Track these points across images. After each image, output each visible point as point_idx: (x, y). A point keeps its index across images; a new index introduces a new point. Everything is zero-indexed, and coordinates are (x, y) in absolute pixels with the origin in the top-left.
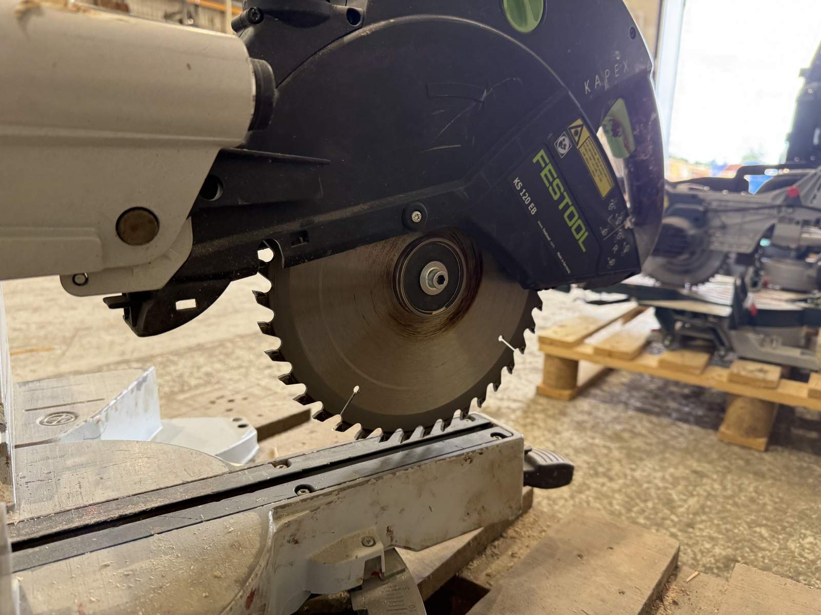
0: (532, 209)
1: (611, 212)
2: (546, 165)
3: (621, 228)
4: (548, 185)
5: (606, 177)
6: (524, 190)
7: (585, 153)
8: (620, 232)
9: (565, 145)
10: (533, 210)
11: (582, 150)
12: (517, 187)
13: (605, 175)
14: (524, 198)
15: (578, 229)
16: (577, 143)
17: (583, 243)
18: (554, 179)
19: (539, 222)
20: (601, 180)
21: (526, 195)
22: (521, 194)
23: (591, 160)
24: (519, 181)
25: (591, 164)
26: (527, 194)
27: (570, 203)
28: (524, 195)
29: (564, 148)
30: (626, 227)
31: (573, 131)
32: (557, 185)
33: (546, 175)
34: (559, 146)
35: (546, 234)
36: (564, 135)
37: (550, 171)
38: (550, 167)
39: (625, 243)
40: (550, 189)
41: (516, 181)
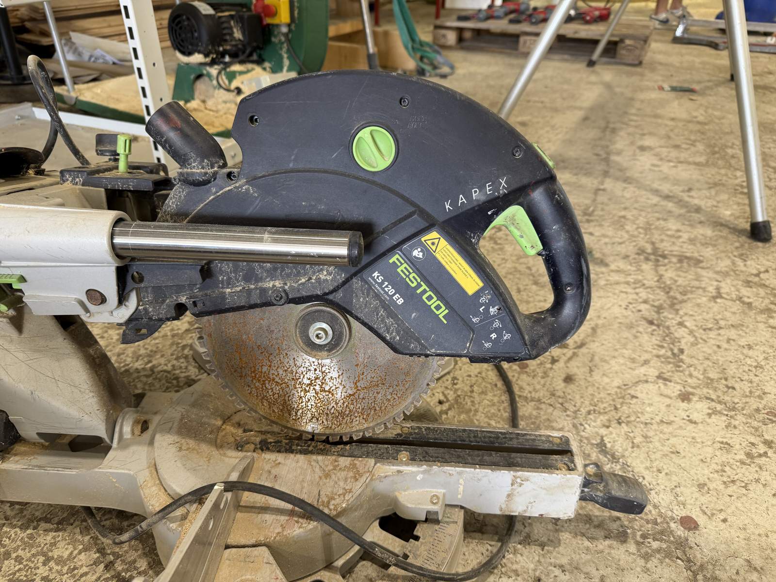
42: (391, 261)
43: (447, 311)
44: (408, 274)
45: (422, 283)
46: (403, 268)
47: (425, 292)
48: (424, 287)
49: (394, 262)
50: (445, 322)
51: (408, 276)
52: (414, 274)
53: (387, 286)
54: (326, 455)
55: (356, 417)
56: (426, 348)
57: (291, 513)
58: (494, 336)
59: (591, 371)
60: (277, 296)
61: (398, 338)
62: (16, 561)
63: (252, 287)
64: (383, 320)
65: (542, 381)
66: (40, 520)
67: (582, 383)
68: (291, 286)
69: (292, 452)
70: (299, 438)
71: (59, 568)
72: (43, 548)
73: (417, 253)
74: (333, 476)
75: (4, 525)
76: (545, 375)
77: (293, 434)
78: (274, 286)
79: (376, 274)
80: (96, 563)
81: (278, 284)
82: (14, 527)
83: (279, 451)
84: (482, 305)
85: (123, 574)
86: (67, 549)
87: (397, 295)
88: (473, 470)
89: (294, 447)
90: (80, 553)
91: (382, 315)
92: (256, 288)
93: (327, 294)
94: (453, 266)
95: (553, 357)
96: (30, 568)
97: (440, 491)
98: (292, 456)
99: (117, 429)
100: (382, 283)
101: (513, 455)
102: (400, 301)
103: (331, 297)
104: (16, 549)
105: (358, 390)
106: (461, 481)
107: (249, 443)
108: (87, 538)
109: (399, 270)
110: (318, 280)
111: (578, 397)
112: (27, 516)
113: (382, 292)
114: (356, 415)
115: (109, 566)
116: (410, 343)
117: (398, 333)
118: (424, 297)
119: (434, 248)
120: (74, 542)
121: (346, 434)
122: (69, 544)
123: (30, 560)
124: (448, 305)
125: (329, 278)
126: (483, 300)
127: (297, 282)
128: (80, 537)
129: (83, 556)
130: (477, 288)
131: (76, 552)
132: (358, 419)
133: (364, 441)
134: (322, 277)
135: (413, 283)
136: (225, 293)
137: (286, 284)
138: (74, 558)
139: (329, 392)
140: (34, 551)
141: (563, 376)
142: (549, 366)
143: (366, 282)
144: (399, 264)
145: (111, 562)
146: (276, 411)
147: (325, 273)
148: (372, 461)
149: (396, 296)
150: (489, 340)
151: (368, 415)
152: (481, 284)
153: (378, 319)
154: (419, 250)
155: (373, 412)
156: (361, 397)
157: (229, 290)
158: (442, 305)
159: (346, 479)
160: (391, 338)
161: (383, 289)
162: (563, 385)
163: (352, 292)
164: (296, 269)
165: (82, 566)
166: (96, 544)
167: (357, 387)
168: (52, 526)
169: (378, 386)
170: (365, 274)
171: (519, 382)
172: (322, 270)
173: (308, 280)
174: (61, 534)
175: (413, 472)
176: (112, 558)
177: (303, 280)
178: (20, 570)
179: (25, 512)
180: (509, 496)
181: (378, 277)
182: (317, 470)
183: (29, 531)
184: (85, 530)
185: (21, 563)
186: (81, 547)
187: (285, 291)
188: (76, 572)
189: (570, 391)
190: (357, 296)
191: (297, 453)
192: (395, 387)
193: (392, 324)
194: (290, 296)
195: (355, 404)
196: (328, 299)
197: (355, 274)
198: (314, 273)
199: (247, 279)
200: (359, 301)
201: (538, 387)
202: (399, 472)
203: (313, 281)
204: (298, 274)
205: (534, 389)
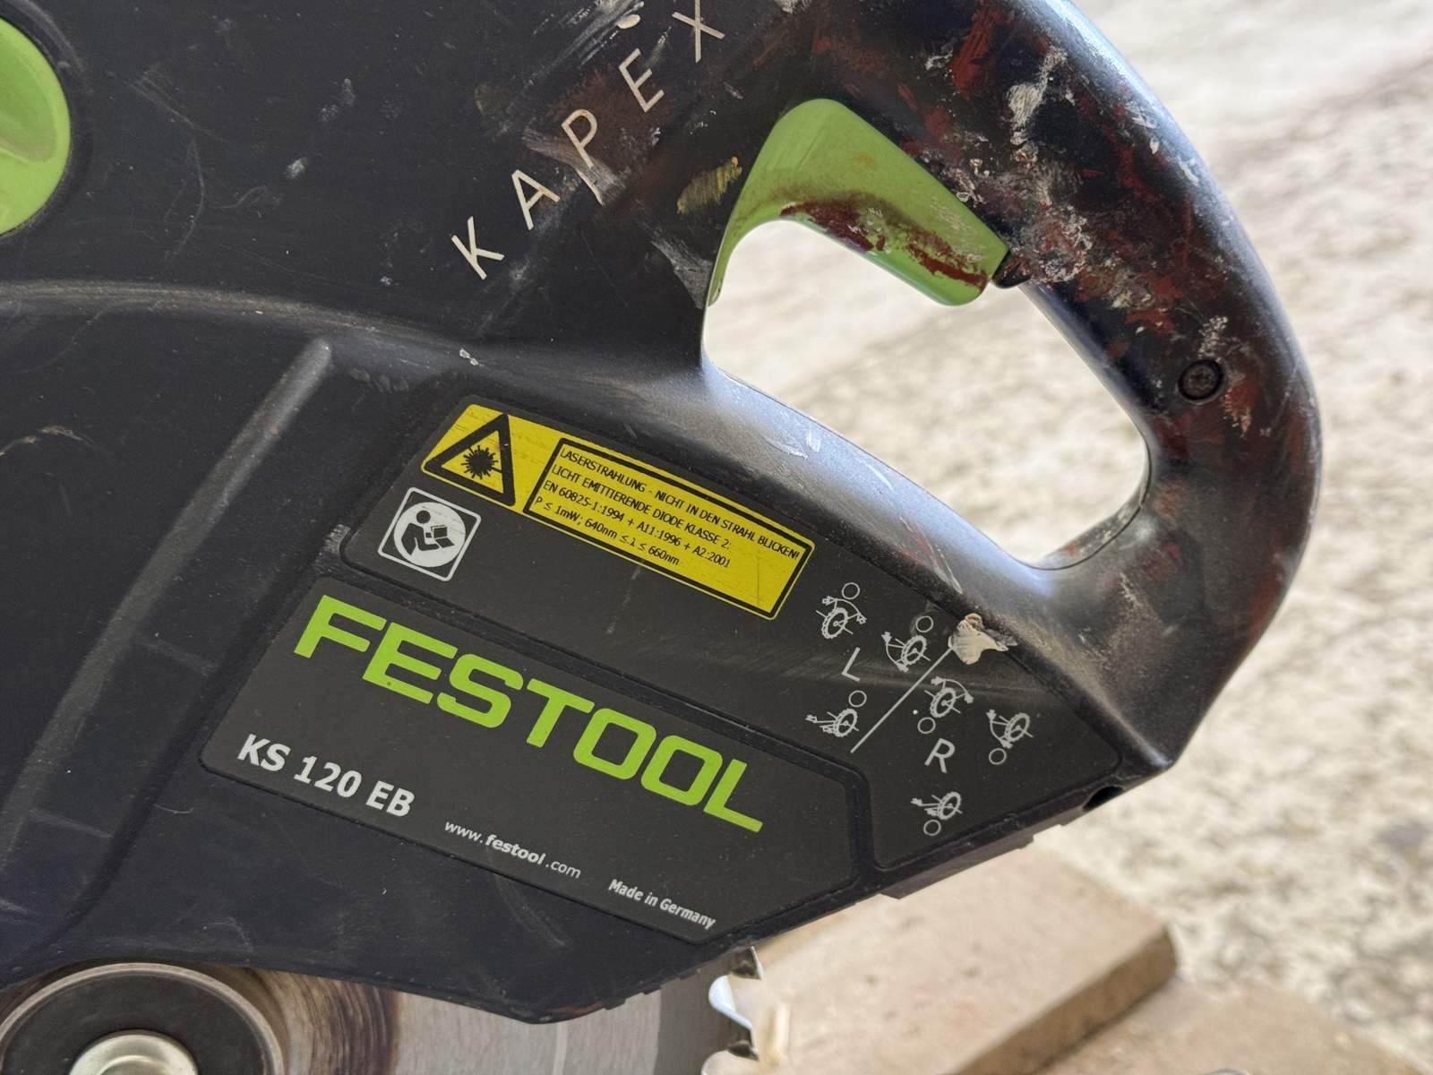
0: (386, 803)
1: (842, 646)
2: (375, 637)
3: (941, 670)
4: (424, 696)
5: (751, 536)
6: (310, 762)
7: (570, 506)
8: (936, 690)
9: (441, 531)
10: (396, 800)
11: (549, 506)
12: (265, 764)
13: (741, 531)
14: (322, 784)
15: (682, 770)
16: (508, 495)
17: (732, 804)
18: (447, 665)
19: (450, 827)
20: (720, 560)
21: (330, 772)
22: (303, 777)
23: (621, 517)
24: (264, 742)
25: (633, 532)
26: (329, 765)
27: (585, 705)
28: (319, 772)
29: (447, 543)
30: (971, 656)
31: (457, 465)
32: (477, 676)
33: (394, 671)
34: (410, 551)
35: (514, 850)
36: (416, 499)
37: (406, 648)
38: (399, 633)
39: (991, 715)
40: (447, 703)
41: (250, 749)
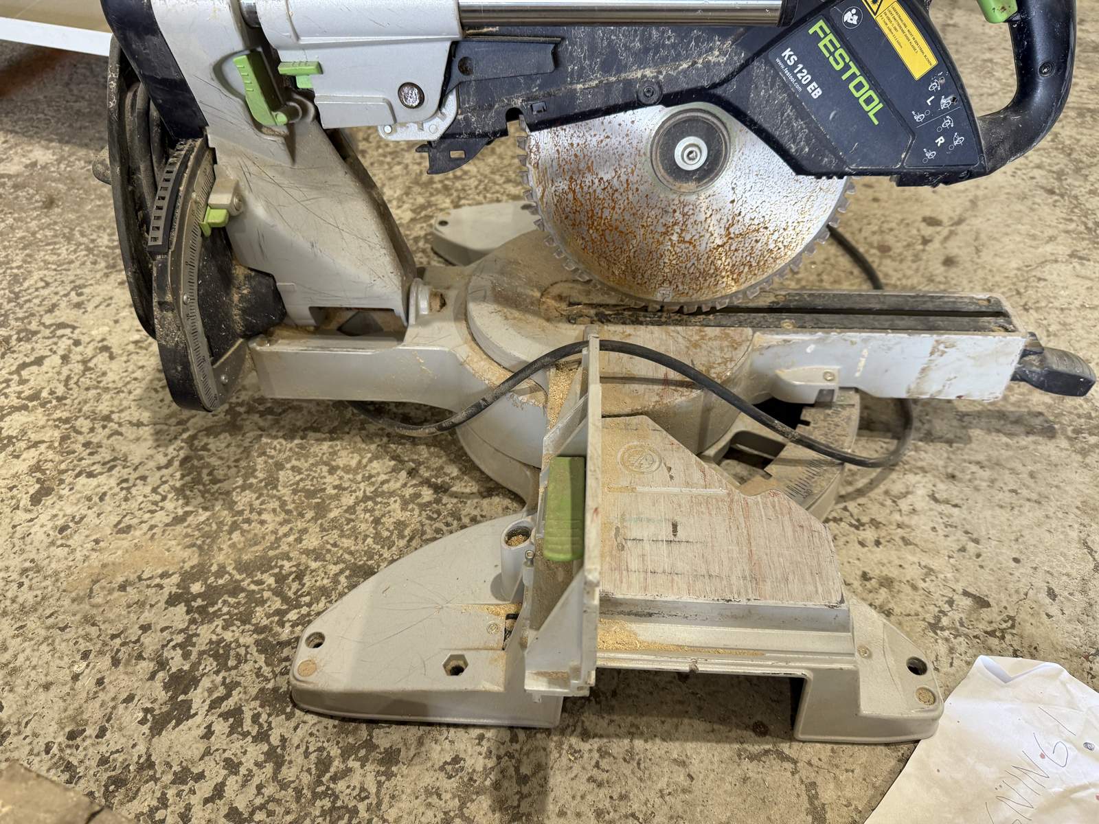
42: (811, 31)
43: (881, 106)
44: (832, 49)
45: (851, 64)
46: (827, 41)
47: (854, 76)
48: (854, 69)
49: (816, 32)
50: (876, 122)
51: (832, 54)
52: (841, 51)
53: (800, 71)
54: (686, 325)
55: (723, 277)
56: (845, 163)
57: (666, 382)
58: (940, 141)
59: (978, 251)
60: (648, 91)
61: (807, 150)
62: (293, 471)
63: (613, 79)
64: (789, 124)
65: (914, 266)
66: (306, 429)
67: (968, 265)
68: (667, 74)
69: (641, 323)
70: (645, 309)
71: (351, 476)
72: (322, 458)
73: (850, 17)
74: (704, 346)
75: (261, 436)
76: (917, 258)
77: (636, 304)
78: (643, 76)
79: (787, 52)
80: (394, 470)
81: (649, 73)
82: (276, 437)
83: (624, 323)
84: (932, 93)
85: (433, 480)
86: (352, 458)
87: (814, 84)
88: (883, 334)
89: (641, 319)
90: (370, 461)
91: (788, 115)
92: (618, 81)
93: (715, 86)
94: (899, 34)
95: (923, 237)
96: (314, 477)
97: (834, 368)
98: (643, 327)
99: (412, 302)
100: (796, 64)
101: (932, 318)
102: (817, 94)
103: (719, 91)
104: (288, 460)
105: (731, 238)
106: (865, 352)
107: (582, 316)
108: (373, 447)
109: (821, 45)
110: (707, 65)
111: (965, 282)
112: (287, 426)
113: (793, 80)
114: (723, 274)
115: (412, 473)
116: (823, 156)
117: (808, 143)
118: (851, 86)
119: (875, 7)
120: (359, 451)
121: (706, 302)
122: (352, 453)
123: (311, 470)
124: (882, 96)
125: (723, 60)
126: (934, 86)
127: (676, 69)
128: (364, 446)
129: (375, 464)
130: (928, 68)
131: (364, 461)
132: (725, 280)
133: (731, 310)
134: (712, 59)
135: (838, 63)
136: (575, 90)
137: (660, 73)
138: (366, 466)
139: (690, 243)
140: (311, 461)
141: (942, 258)
142: (921, 247)
143: (773, 66)
144: (822, 35)
145: (413, 469)
146: (617, 273)
147: (717, 53)
148: (749, 331)
149: (811, 86)
150: (933, 147)
151: (740, 274)
152: (934, 62)
153: (782, 122)
154: (854, 11)
155: (747, 269)
156: (733, 248)
157: (579, 86)
158: (875, 97)
159: (721, 349)
160: (796, 151)
161: (795, 76)
162: (942, 268)
163: (751, 81)
164: (675, 51)
165: (378, 474)
166: (387, 453)
167: (729, 233)
168: (323, 436)
169: (758, 231)
170: (771, 54)
171: (883, 268)
172: (711, 49)
173: (693, 65)
174: (338, 443)
175: (804, 341)
176: (412, 465)
177: (685, 66)
178: (302, 480)
179: (282, 423)
180: (924, 370)
181: (789, 58)
182: (680, 340)
183: (297, 441)
184: (368, 438)
185: (300, 473)
186: (369, 455)
187: (658, 83)
188: (373, 479)
189: (954, 275)
190: (756, 87)
191: (647, 324)
192: (782, 231)
193: (802, 129)
194: (665, 91)
195: (724, 259)
196: (714, 95)
197: (758, 54)
198: (700, 56)
199: (606, 68)
200: (758, 95)
201: (909, 273)
202: (785, 341)
203: (700, 66)
204: (678, 58)
205: (904, 276)
